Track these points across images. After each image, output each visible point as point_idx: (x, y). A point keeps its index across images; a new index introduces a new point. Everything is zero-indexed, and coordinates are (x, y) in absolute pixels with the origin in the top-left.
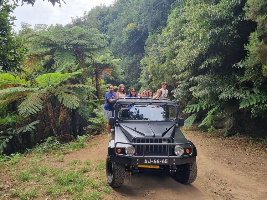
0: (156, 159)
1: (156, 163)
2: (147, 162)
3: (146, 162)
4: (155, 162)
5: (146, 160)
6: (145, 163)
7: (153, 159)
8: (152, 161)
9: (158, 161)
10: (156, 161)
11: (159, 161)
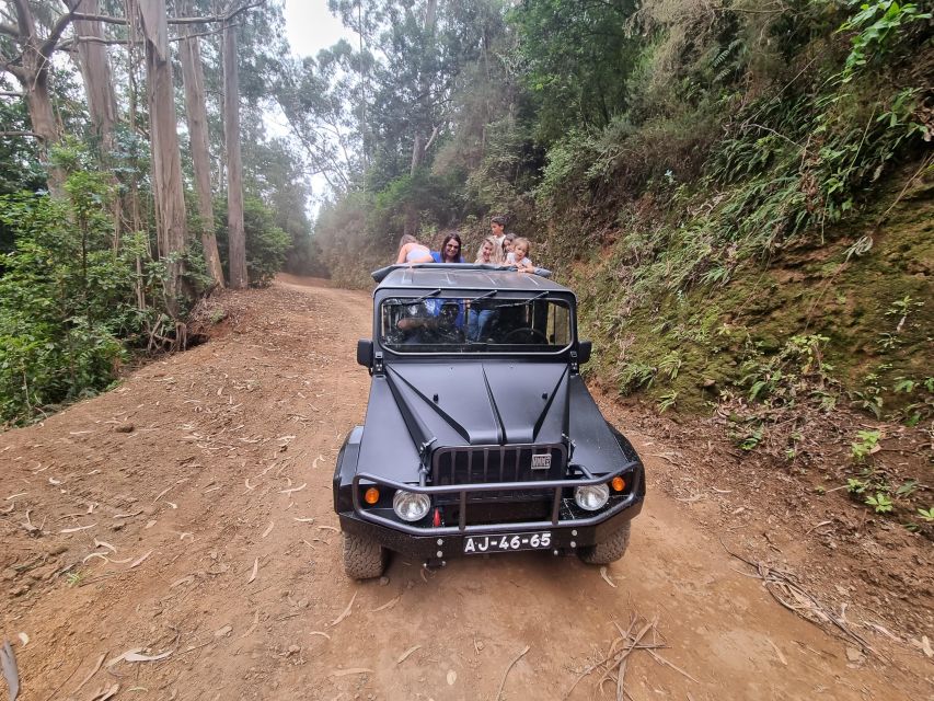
0: (510, 533)
1: (510, 547)
2: (476, 547)
3: (470, 546)
4: (504, 545)
5: (470, 540)
6: (466, 550)
7: (496, 535)
8: (494, 543)
9: (515, 540)
10: (508, 540)
11: (520, 540)
